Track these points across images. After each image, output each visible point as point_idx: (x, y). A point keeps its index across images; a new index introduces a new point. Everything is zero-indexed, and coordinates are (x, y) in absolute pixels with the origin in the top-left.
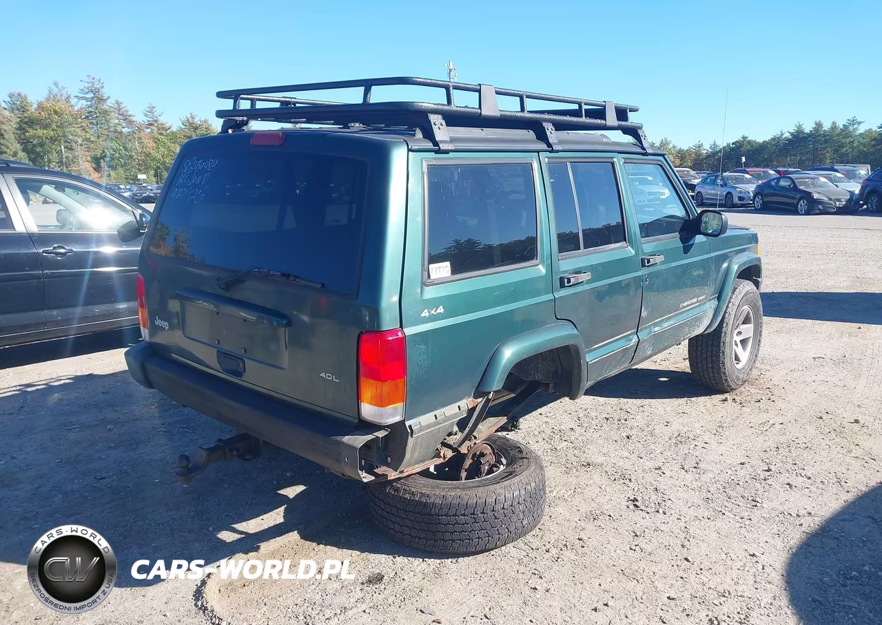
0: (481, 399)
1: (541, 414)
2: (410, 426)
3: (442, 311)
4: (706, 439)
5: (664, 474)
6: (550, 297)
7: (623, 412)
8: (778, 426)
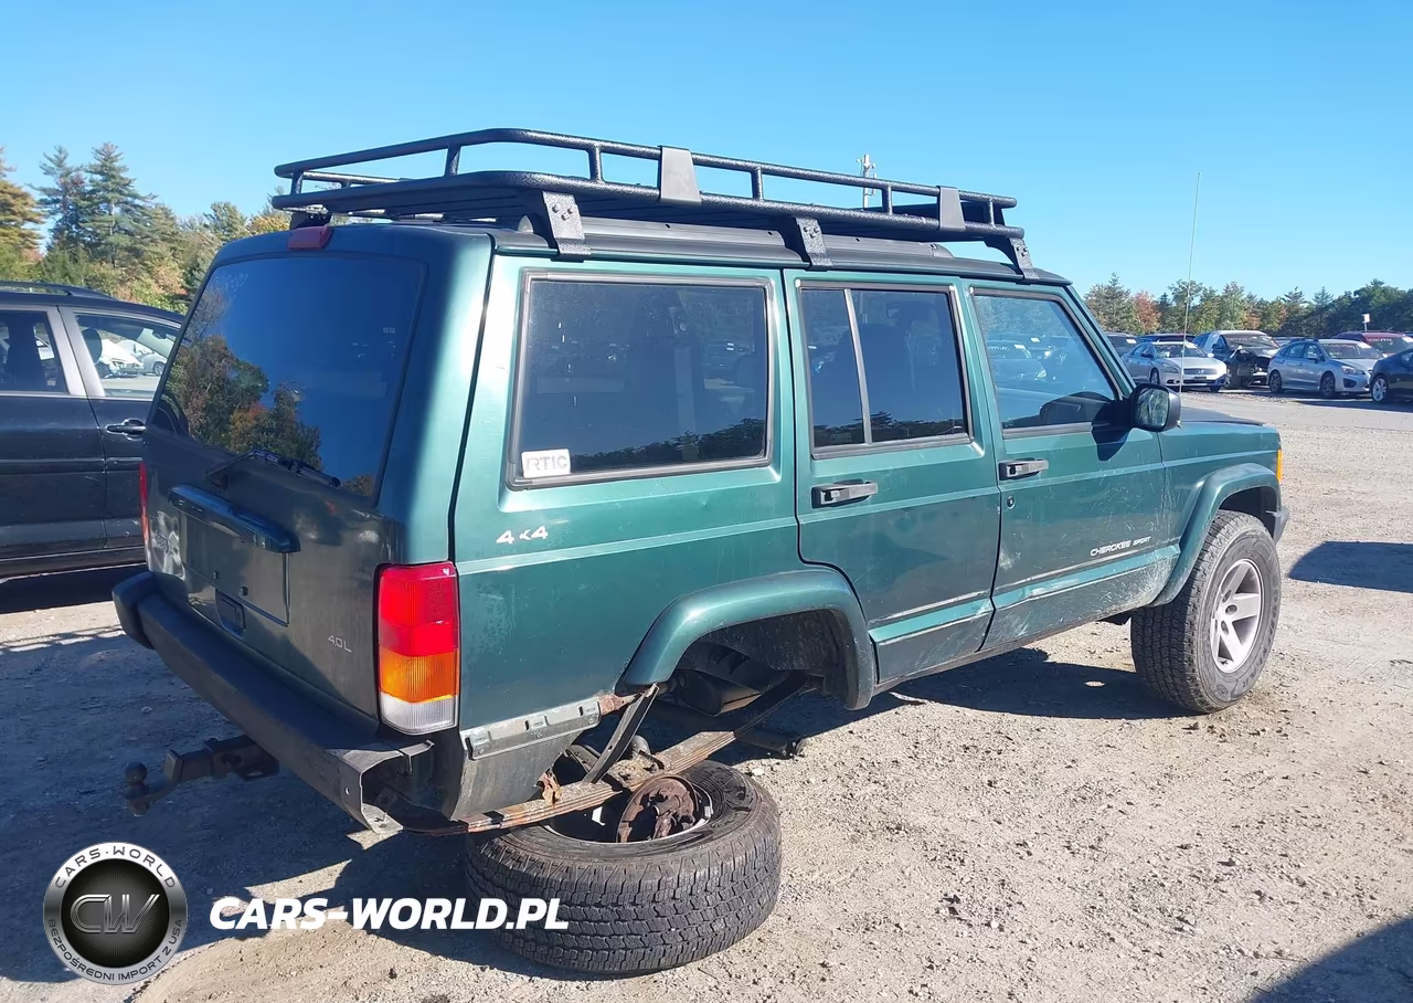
0: (629, 698)
1: (851, 732)
2: (468, 740)
3: (544, 535)
4: (1133, 797)
5: (1029, 853)
6: (790, 522)
7: (1000, 738)
8: (1277, 782)
